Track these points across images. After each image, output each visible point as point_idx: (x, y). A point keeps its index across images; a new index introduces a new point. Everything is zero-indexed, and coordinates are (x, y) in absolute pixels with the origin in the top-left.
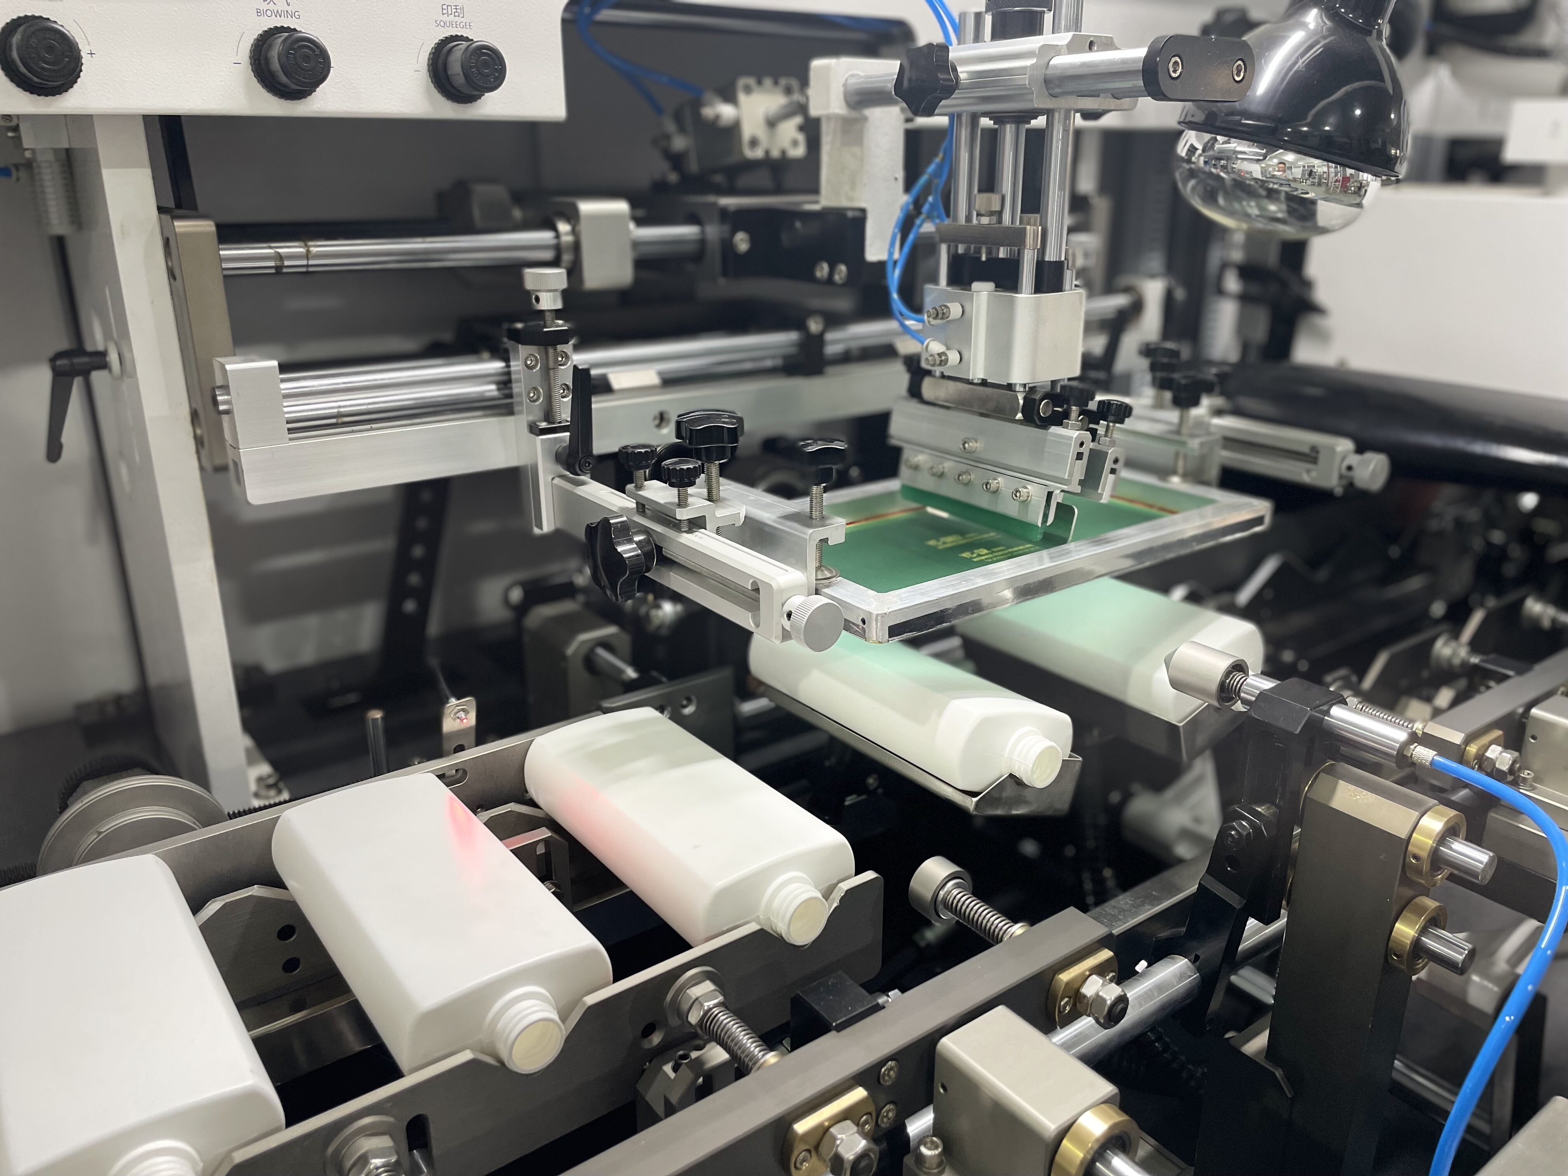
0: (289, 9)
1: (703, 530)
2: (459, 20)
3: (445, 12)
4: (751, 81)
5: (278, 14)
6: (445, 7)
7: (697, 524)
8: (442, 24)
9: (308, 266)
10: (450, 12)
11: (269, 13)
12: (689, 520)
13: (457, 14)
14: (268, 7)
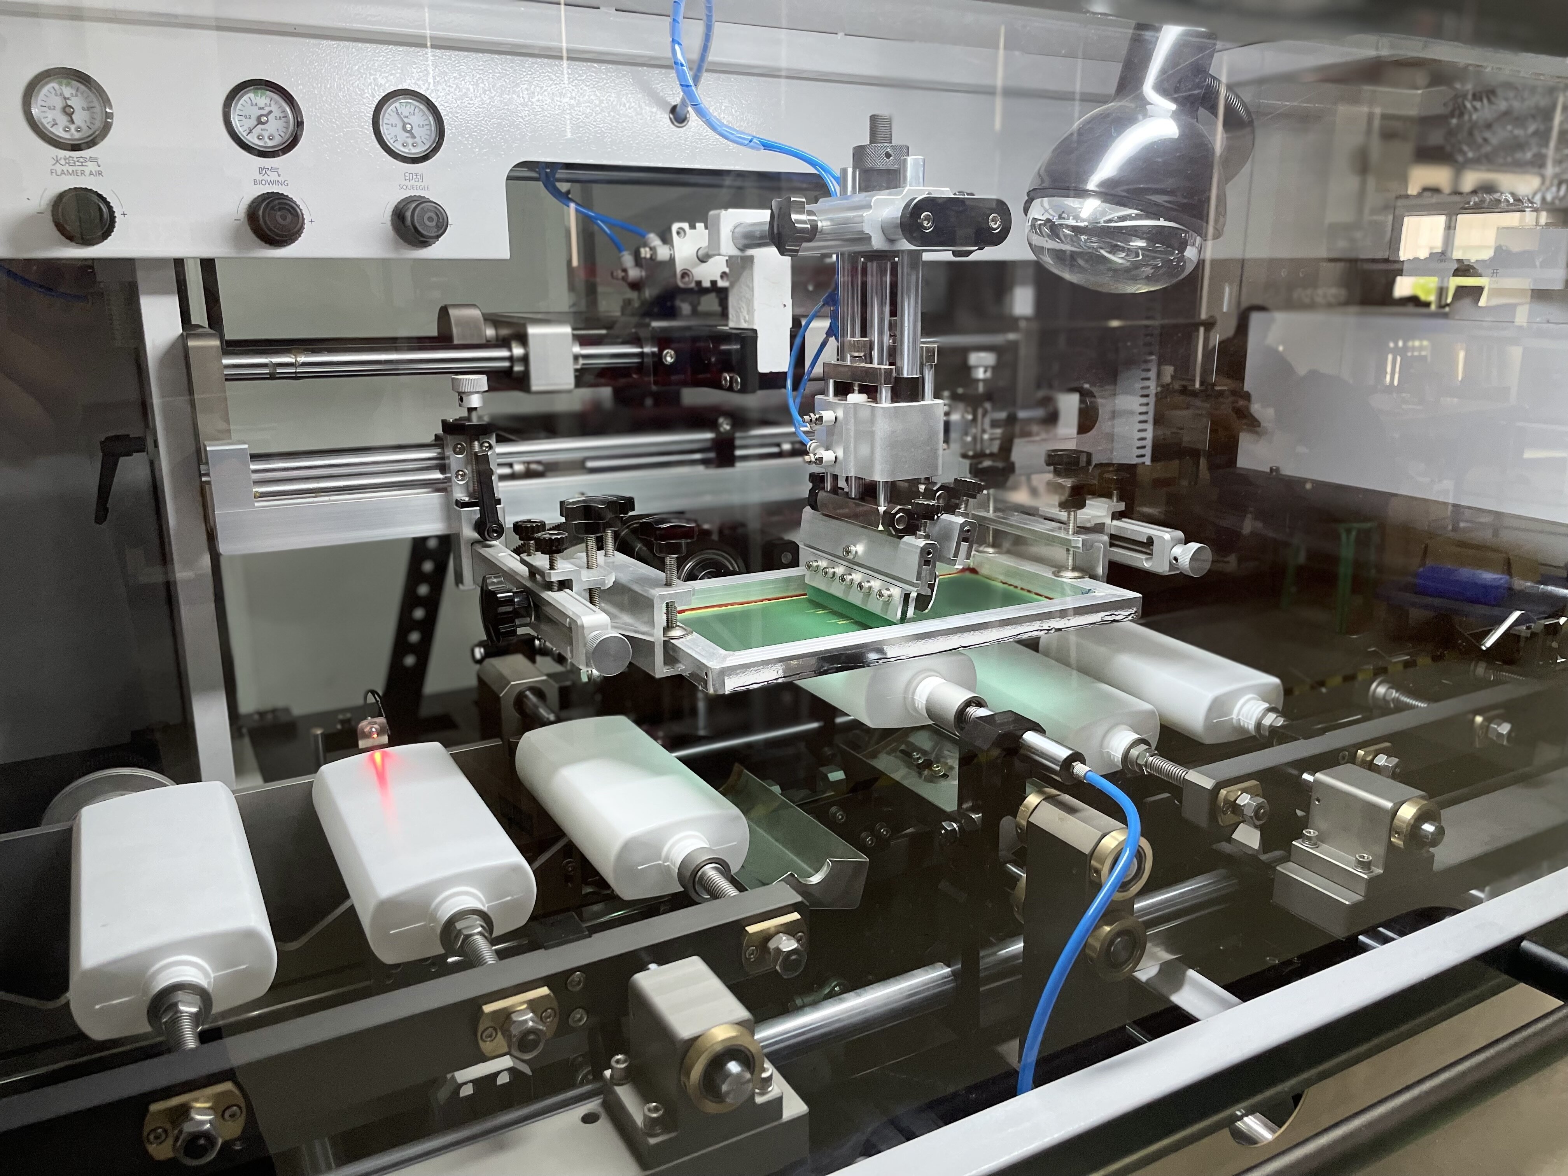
0: (280, 179)
1: (568, 591)
2: (418, 184)
3: (407, 178)
4: (686, 226)
5: (271, 183)
6: (407, 174)
7: (565, 585)
8: (405, 187)
9: (295, 373)
10: (411, 178)
11: (263, 182)
12: (560, 582)
13: (417, 180)
14: (263, 178)
